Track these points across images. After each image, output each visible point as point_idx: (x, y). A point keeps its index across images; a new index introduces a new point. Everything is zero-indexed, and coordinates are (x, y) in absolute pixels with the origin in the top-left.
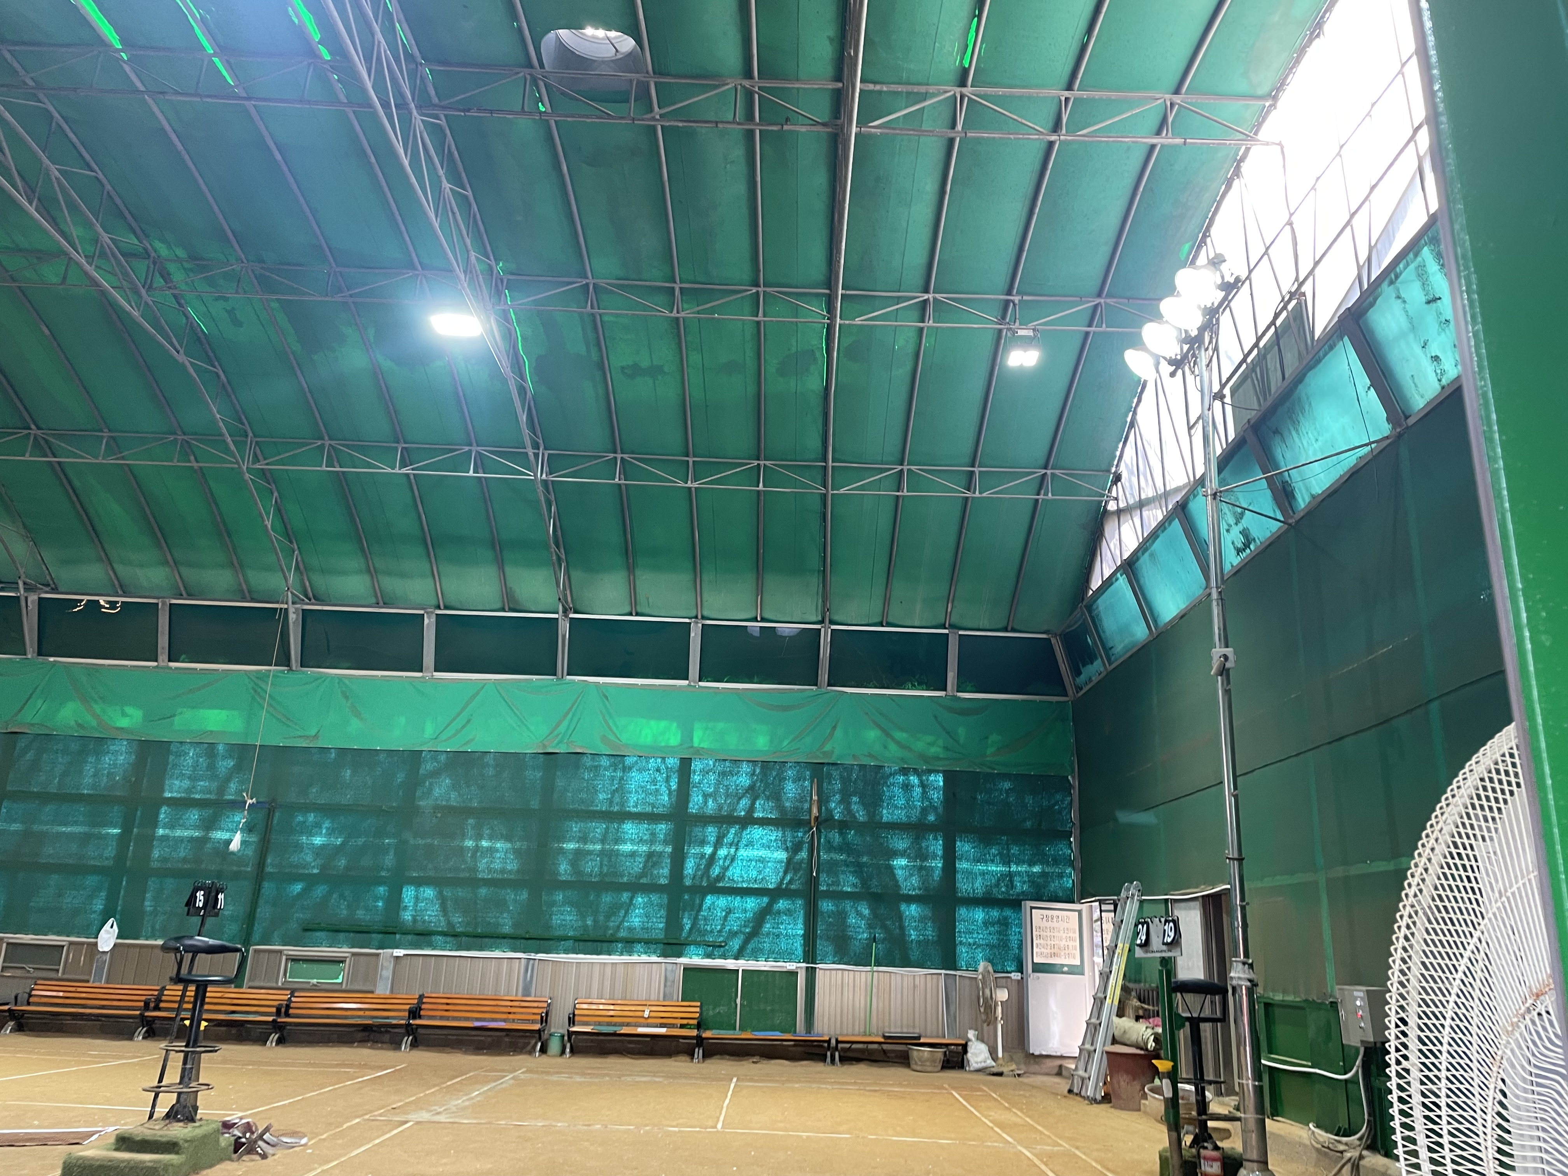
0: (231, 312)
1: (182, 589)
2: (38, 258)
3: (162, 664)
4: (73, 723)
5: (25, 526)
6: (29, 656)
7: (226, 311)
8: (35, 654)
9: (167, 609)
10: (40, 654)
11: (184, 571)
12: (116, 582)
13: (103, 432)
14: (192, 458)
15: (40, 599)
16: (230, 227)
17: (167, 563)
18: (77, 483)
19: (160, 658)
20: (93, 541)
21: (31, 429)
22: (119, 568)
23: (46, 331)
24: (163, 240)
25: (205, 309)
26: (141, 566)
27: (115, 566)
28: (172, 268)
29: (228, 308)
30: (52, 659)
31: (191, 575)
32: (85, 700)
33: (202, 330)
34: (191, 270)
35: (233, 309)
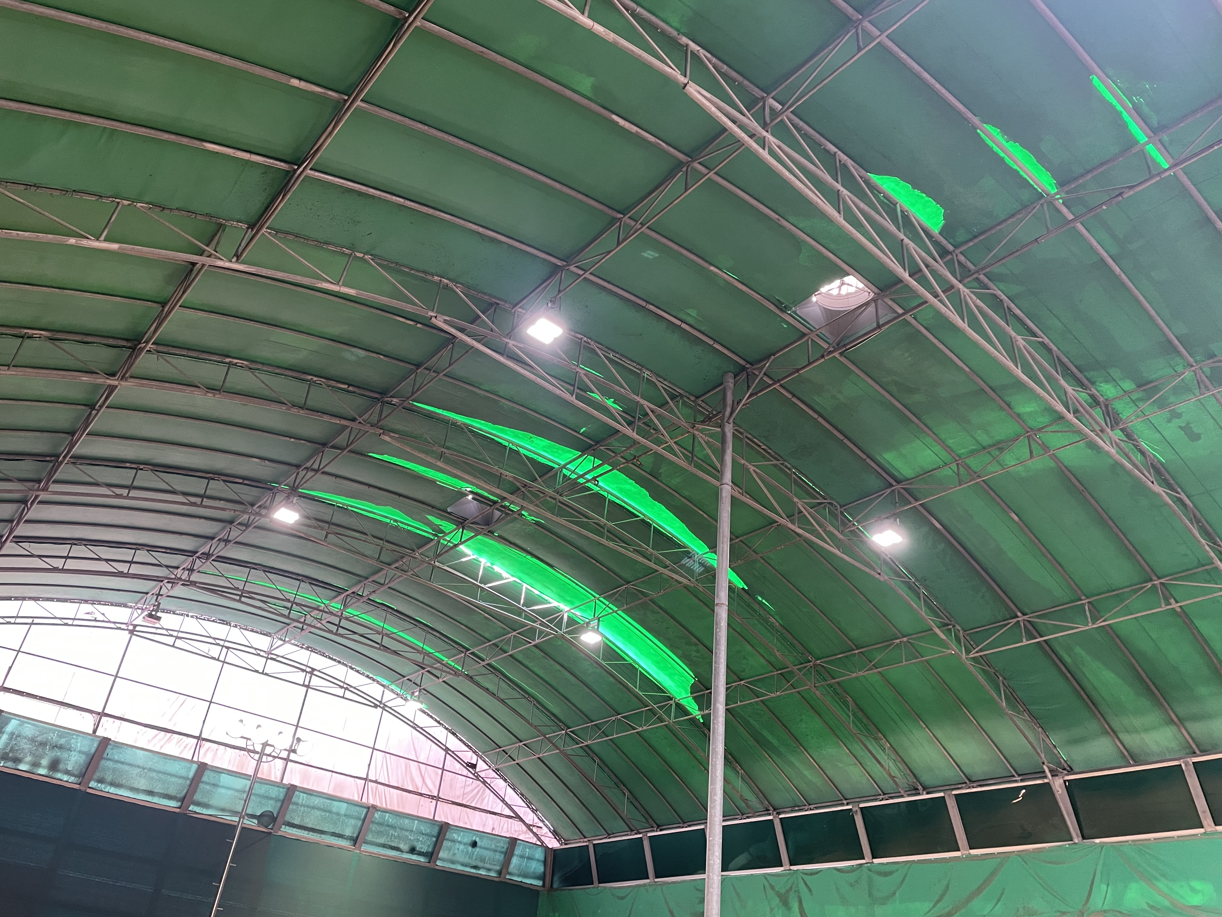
0: (1186, 429)
1: (1194, 746)
2: (999, 449)
3: (1209, 830)
4: (1145, 906)
5: (1031, 714)
6: (1076, 841)
7: (1180, 427)
8: (1080, 838)
9: (1192, 768)
10: (1084, 838)
11: (1190, 726)
12: (1126, 753)
13: (1082, 600)
14: (1172, 601)
15: (1065, 781)
16: (1173, 334)
17: (1172, 721)
18: (1068, 659)
19: (1205, 823)
20: (1096, 715)
21: (1017, 617)
22: (1126, 738)
23: (1016, 518)
24: (1110, 379)
25: (1158, 435)
26: (1146, 730)
27: (1121, 736)
28: (1118, 406)
29: (1183, 425)
30: (1097, 841)
31: (1197, 728)
32: (1149, 880)
33: (1159, 461)
34: (1139, 399)
35: (1188, 423)
